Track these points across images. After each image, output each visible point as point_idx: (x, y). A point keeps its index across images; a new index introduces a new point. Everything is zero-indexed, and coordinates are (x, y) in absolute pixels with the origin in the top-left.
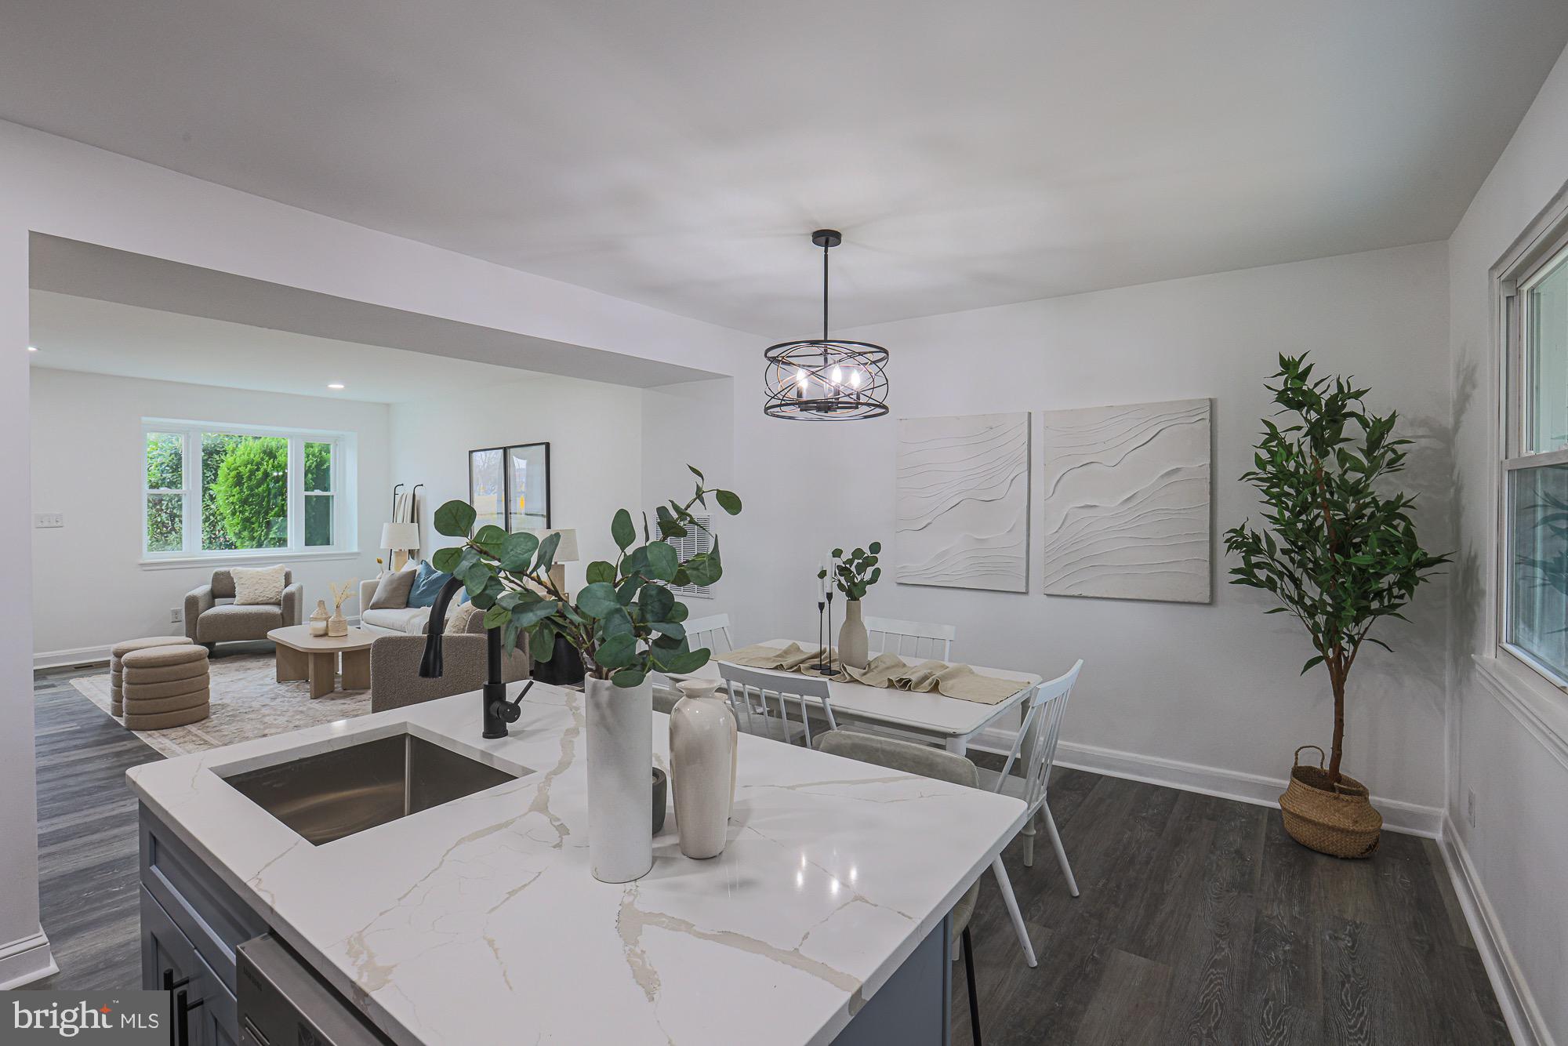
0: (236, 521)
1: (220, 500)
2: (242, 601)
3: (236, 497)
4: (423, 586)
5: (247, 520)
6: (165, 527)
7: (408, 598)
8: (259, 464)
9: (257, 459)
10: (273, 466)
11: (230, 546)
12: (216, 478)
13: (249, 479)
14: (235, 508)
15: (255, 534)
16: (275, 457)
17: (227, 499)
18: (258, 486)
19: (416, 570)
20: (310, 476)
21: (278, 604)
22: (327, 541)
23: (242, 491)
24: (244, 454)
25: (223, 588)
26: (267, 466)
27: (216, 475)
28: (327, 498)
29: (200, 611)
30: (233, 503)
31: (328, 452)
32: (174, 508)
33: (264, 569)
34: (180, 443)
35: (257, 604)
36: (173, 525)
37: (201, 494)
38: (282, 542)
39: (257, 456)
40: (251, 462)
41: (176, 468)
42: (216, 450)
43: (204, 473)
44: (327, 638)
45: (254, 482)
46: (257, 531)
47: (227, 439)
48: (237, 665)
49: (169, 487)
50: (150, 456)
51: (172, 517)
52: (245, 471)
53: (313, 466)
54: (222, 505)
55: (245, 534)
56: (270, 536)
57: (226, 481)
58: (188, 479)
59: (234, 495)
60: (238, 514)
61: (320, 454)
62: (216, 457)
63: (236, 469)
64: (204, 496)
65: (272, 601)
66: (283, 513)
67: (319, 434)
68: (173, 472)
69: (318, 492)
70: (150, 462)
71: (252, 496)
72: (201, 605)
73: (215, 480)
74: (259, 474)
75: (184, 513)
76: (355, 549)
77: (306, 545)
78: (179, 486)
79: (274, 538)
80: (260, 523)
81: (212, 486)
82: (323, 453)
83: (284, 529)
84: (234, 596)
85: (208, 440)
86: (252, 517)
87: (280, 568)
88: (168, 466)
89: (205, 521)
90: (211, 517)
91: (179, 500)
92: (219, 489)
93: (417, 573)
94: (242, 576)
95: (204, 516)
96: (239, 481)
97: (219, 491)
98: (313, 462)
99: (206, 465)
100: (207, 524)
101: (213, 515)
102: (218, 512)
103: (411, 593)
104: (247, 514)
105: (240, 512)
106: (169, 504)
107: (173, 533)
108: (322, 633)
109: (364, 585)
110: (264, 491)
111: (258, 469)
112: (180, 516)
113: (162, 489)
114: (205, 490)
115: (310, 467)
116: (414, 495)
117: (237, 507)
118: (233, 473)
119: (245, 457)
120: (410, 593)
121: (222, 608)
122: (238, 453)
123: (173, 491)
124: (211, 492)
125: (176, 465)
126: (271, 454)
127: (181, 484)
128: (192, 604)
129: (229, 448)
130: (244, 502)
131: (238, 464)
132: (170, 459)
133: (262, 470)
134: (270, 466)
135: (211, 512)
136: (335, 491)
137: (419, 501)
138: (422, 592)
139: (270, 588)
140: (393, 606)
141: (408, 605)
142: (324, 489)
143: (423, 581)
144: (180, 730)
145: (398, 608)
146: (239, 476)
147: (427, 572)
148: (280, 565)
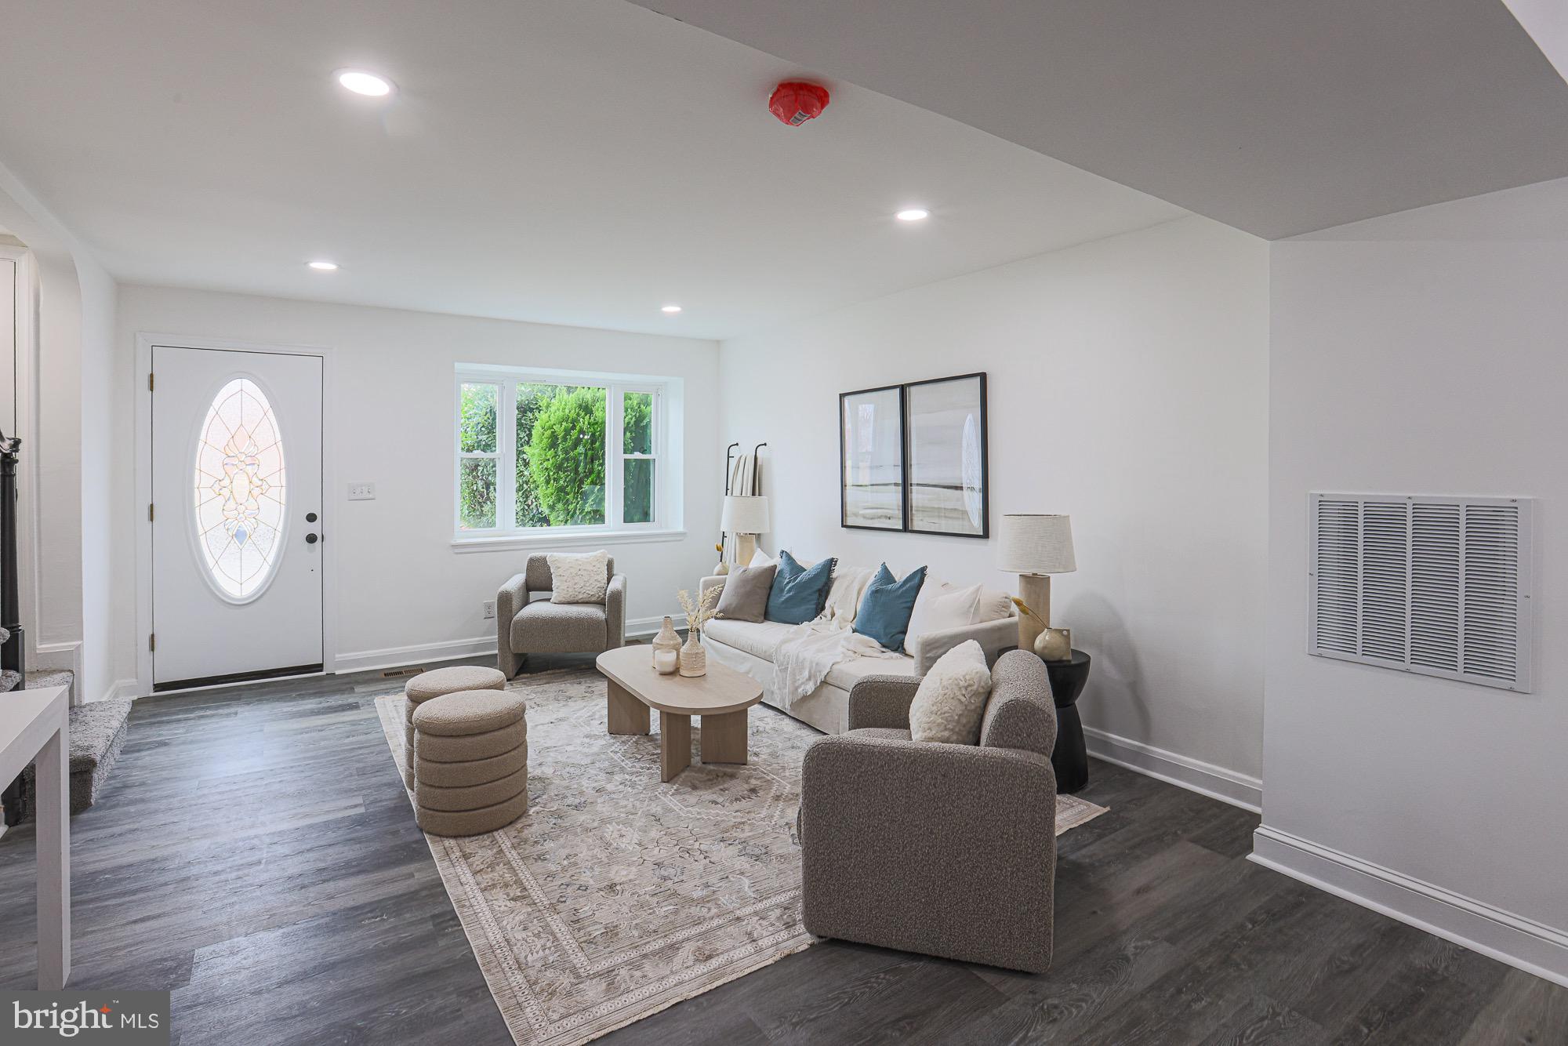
0: (550, 490)
1: (534, 466)
2: (561, 599)
3: (551, 461)
4: (789, 591)
5: (561, 490)
6: (480, 498)
7: (768, 607)
8: (574, 422)
9: (573, 415)
10: (589, 424)
11: (545, 521)
12: (529, 440)
13: (565, 439)
14: (549, 475)
15: (571, 507)
16: (591, 413)
17: (541, 464)
18: (574, 447)
19: (775, 567)
20: (628, 434)
21: (600, 603)
22: (645, 516)
23: (556, 455)
24: (558, 409)
25: (538, 580)
26: (584, 422)
27: (530, 435)
28: (647, 462)
29: (514, 612)
30: (547, 469)
31: (647, 404)
32: (489, 474)
33: (585, 555)
34: (495, 401)
35: (577, 603)
36: (488, 494)
37: (515, 458)
38: (598, 516)
39: (573, 411)
40: (566, 419)
41: (491, 429)
42: (530, 408)
43: (518, 434)
44: (677, 679)
45: (569, 443)
46: (572, 503)
47: (539, 394)
48: (553, 688)
49: (484, 450)
50: (467, 415)
51: (488, 485)
52: (560, 430)
53: (632, 422)
54: (536, 472)
55: (560, 506)
56: (586, 510)
57: (541, 442)
58: (501, 439)
59: (549, 460)
60: (552, 481)
61: (640, 407)
62: (530, 414)
63: (551, 428)
64: (517, 460)
65: (593, 599)
66: (599, 481)
67: (638, 380)
68: (488, 433)
69: (637, 455)
70: (467, 422)
71: (567, 460)
72: (516, 603)
73: (528, 443)
74: (575, 433)
75: (498, 480)
76: (681, 529)
77: (625, 521)
78: (494, 449)
79: (590, 512)
80: (575, 493)
81: (526, 448)
82: (642, 406)
83: (601, 500)
84: (551, 591)
85: (523, 392)
86: (567, 486)
87: (601, 554)
88: (483, 426)
89: (518, 491)
90: (525, 485)
91: (494, 466)
92: (533, 452)
93: (777, 571)
94: (559, 565)
95: (518, 485)
96: (553, 444)
97: (533, 455)
98: (631, 418)
99: (520, 425)
100: (520, 493)
101: (527, 483)
102: (531, 480)
103: (772, 598)
104: (562, 482)
105: (555, 480)
106: (485, 470)
107: (488, 502)
108: (670, 669)
109: (705, 582)
110: (579, 454)
111: (574, 428)
112: (494, 484)
113: (475, 452)
114: (520, 453)
115: (629, 423)
116: (756, 457)
117: (551, 473)
118: (549, 432)
119: (560, 414)
120: (768, 599)
121: (537, 609)
122: (553, 409)
123: (488, 455)
124: (525, 456)
125: (492, 426)
126: (586, 409)
127: (495, 447)
128: (505, 600)
129: (543, 403)
130: (559, 467)
131: (552, 422)
132: (486, 418)
133: (578, 428)
134: (586, 423)
135: (524, 479)
136: (656, 453)
137: (761, 466)
138: (787, 600)
139: (591, 582)
140: (746, 617)
141: (767, 616)
142: (644, 452)
143: (788, 583)
144: (488, 843)
145: (754, 620)
146: (554, 437)
147: (791, 570)
148: (602, 551)
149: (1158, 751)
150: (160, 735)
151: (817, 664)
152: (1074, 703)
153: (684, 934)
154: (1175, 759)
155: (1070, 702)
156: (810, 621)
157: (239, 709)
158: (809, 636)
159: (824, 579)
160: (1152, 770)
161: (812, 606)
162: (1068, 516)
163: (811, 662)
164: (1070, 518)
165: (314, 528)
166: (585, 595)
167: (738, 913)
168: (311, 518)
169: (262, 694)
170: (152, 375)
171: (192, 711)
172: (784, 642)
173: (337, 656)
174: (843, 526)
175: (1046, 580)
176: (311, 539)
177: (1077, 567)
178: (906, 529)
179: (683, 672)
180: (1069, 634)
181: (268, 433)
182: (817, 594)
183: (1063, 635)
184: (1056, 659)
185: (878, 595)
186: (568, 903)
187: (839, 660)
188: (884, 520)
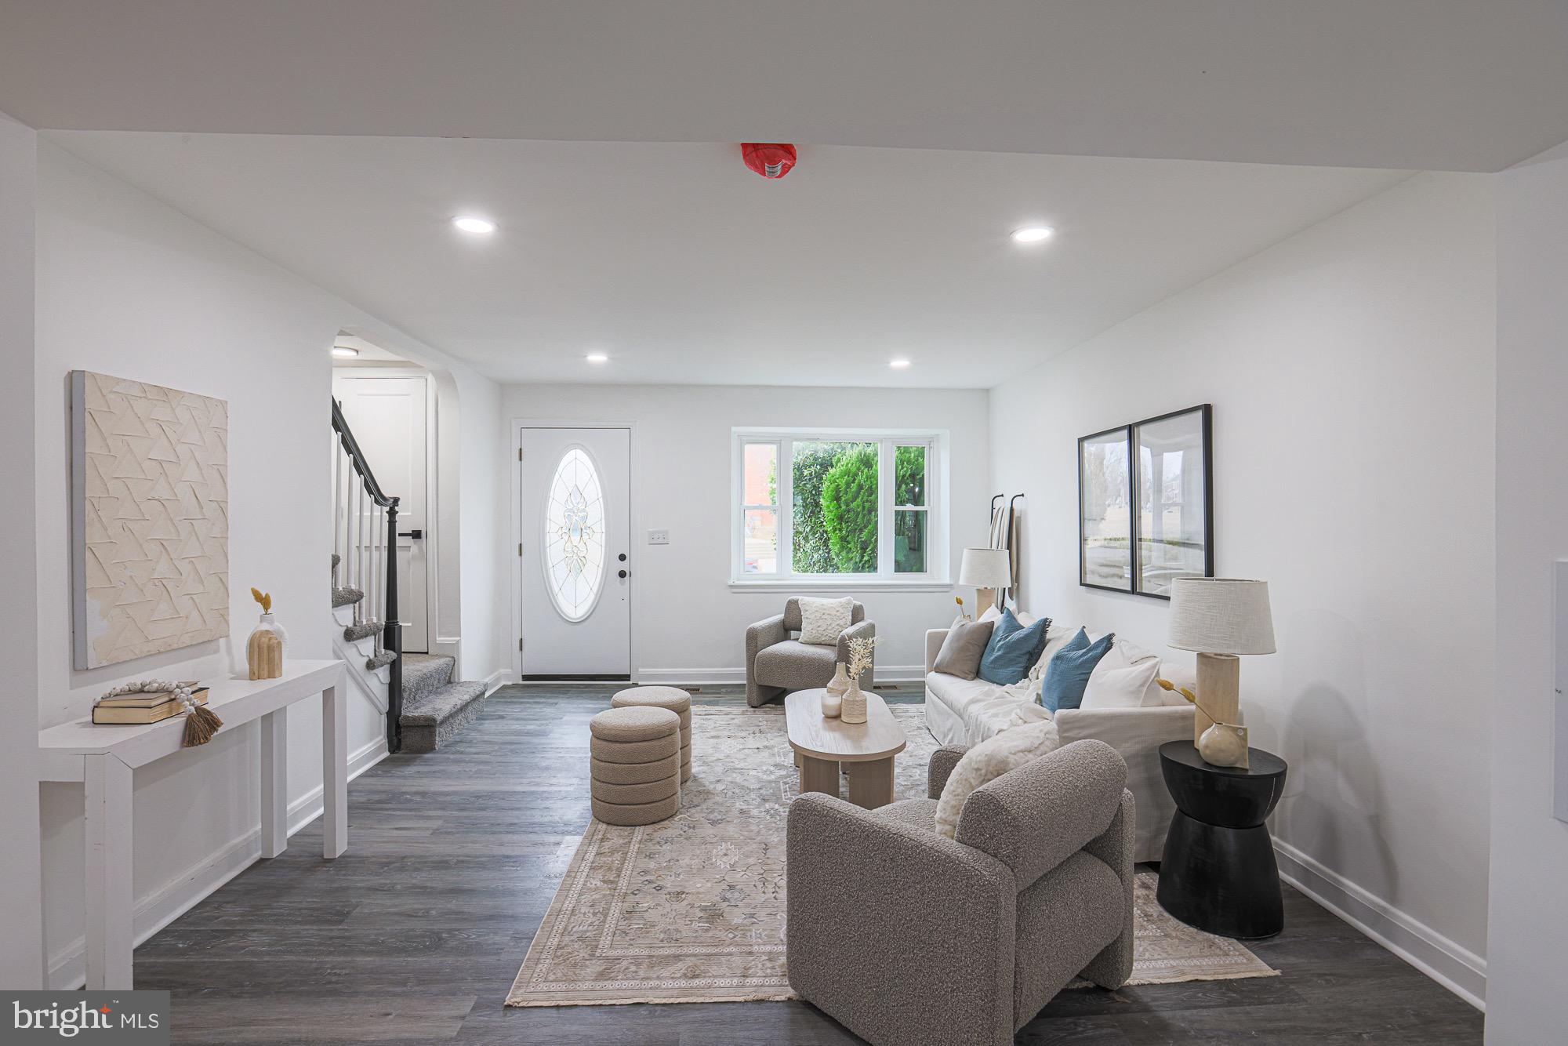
2: (807, 639)
4: (999, 650)
5: (845, 539)
7: (979, 664)
8: (855, 475)
9: (855, 468)
10: (866, 478)
13: (846, 492)
16: (869, 467)
18: (854, 499)
19: (994, 623)
22: (919, 567)
24: (844, 464)
25: (792, 620)
26: (862, 476)
28: (920, 513)
29: (760, 648)
31: (923, 457)
33: (830, 601)
35: (818, 644)
39: (855, 465)
40: (849, 473)
44: (839, 723)
45: (850, 496)
52: (842, 482)
58: (780, 493)
61: (917, 460)
63: (835, 481)
67: (911, 433)
69: (910, 507)
71: (848, 511)
74: (854, 487)
76: (947, 581)
77: (897, 571)
84: (800, 630)
86: (848, 536)
87: (851, 600)
93: (995, 627)
94: (809, 608)
96: (837, 495)
98: (907, 470)
103: (984, 656)
104: (844, 532)
105: (839, 529)
108: (834, 713)
109: (929, 634)
110: (858, 506)
111: (854, 481)
115: (904, 476)
116: (1012, 510)
117: (837, 523)
118: (833, 485)
119: (845, 468)
120: (982, 656)
121: (786, 646)
126: (866, 463)
128: (755, 634)
129: (836, 458)
131: (838, 476)
133: (857, 481)
134: (864, 477)
136: (930, 506)
137: (1019, 518)
138: (997, 658)
139: (833, 625)
140: (957, 673)
141: (977, 674)
142: (916, 504)
143: (999, 641)
144: (626, 833)
145: (964, 676)
146: (837, 489)
147: (1007, 627)
148: (848, 598)
149: (1406, 919)
150: (505, 711)
151: (988, 728)
152: (1263, 824)
153: (691, 950)
154: (1426, 934)
155: (1259, 823)
156: (1014, 684)
157: (560, 701)
158: (997, 698)
159: (1035, 641)
160: (1397, 943)
161: (1019, 668)
162: (1266, 583)
163: (985, 726)
164: (1269, 585)
165: (624, 566)
166: (827, 638)
167: (755, 948)
168: (622, 558)
169: (583, 692)
170: (521, 449)
171: (533, 697)
172: (973, 701)
173: (640, 670)
174: (1081, 584)
175: (1234, 662)
176: (622, 574)
177: (1277, 648)
178: (1134, 591)
179: (844, 718)
180: (1246, 734)
181: (593, 490)
182: (1027, 657)
183: (1238, 735)
184: (1224, 764)
185: (1059, 662)
186: (637, 896)
187: (1005, 728)
188: (1116, 579)
